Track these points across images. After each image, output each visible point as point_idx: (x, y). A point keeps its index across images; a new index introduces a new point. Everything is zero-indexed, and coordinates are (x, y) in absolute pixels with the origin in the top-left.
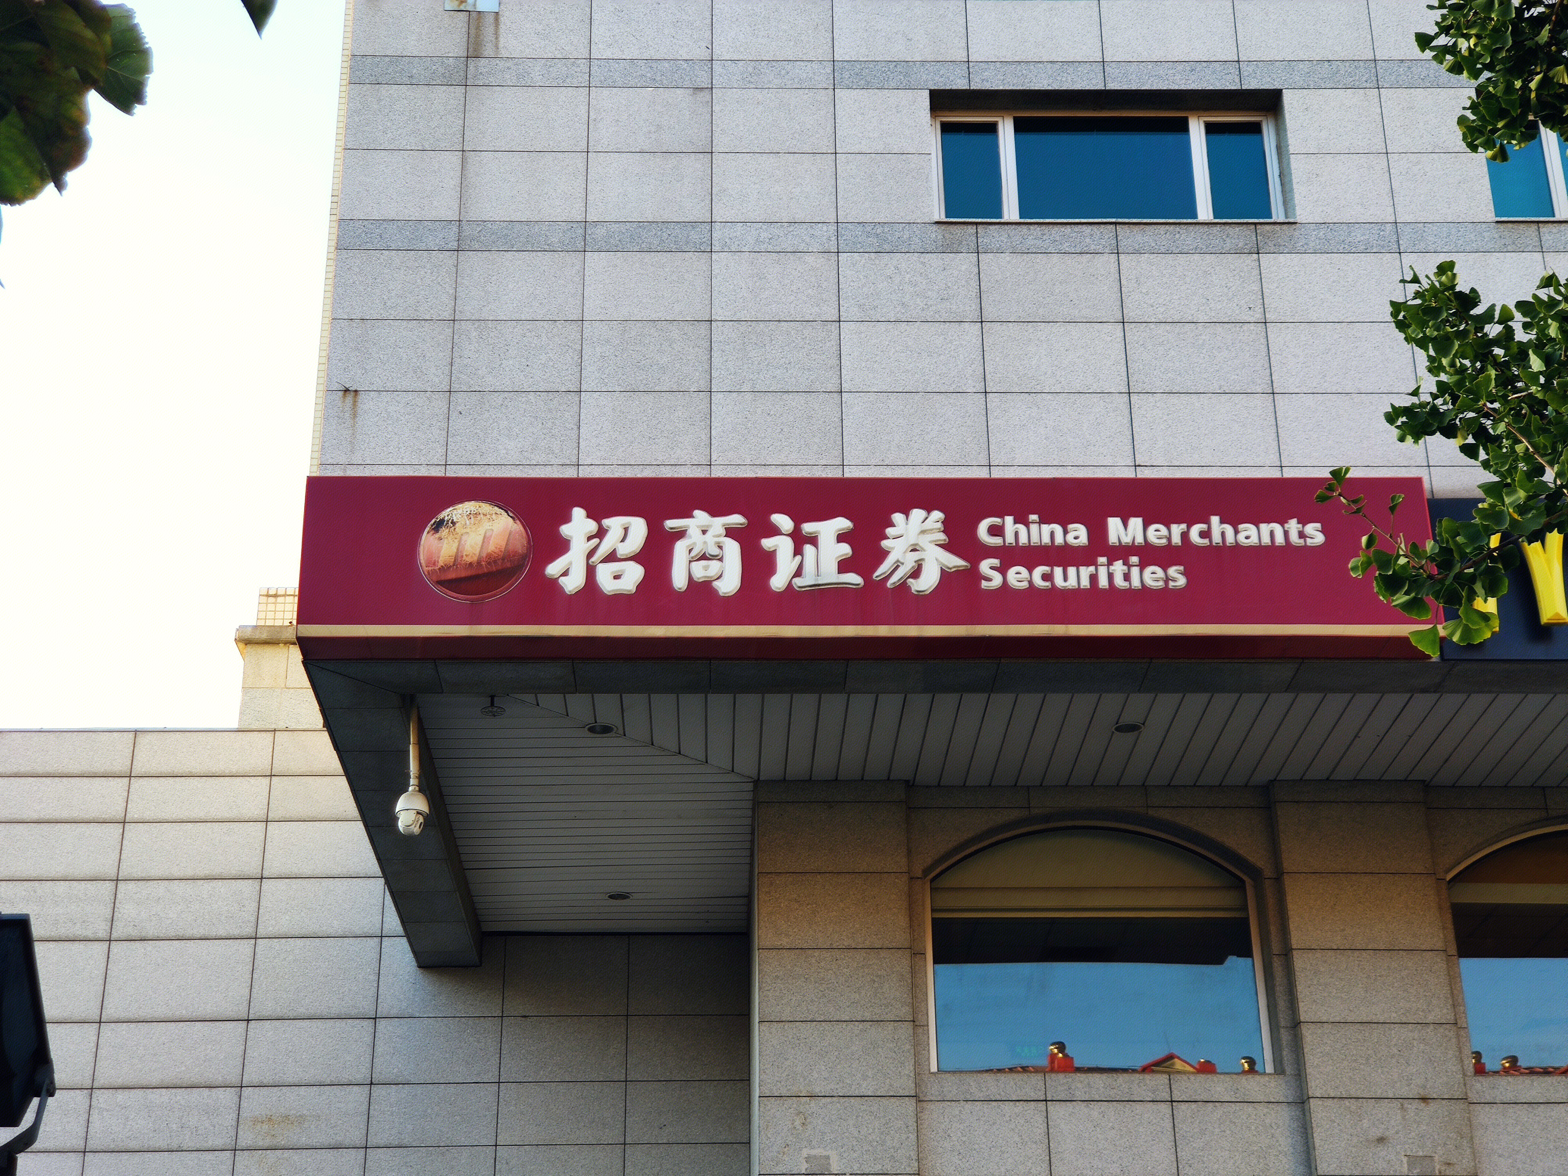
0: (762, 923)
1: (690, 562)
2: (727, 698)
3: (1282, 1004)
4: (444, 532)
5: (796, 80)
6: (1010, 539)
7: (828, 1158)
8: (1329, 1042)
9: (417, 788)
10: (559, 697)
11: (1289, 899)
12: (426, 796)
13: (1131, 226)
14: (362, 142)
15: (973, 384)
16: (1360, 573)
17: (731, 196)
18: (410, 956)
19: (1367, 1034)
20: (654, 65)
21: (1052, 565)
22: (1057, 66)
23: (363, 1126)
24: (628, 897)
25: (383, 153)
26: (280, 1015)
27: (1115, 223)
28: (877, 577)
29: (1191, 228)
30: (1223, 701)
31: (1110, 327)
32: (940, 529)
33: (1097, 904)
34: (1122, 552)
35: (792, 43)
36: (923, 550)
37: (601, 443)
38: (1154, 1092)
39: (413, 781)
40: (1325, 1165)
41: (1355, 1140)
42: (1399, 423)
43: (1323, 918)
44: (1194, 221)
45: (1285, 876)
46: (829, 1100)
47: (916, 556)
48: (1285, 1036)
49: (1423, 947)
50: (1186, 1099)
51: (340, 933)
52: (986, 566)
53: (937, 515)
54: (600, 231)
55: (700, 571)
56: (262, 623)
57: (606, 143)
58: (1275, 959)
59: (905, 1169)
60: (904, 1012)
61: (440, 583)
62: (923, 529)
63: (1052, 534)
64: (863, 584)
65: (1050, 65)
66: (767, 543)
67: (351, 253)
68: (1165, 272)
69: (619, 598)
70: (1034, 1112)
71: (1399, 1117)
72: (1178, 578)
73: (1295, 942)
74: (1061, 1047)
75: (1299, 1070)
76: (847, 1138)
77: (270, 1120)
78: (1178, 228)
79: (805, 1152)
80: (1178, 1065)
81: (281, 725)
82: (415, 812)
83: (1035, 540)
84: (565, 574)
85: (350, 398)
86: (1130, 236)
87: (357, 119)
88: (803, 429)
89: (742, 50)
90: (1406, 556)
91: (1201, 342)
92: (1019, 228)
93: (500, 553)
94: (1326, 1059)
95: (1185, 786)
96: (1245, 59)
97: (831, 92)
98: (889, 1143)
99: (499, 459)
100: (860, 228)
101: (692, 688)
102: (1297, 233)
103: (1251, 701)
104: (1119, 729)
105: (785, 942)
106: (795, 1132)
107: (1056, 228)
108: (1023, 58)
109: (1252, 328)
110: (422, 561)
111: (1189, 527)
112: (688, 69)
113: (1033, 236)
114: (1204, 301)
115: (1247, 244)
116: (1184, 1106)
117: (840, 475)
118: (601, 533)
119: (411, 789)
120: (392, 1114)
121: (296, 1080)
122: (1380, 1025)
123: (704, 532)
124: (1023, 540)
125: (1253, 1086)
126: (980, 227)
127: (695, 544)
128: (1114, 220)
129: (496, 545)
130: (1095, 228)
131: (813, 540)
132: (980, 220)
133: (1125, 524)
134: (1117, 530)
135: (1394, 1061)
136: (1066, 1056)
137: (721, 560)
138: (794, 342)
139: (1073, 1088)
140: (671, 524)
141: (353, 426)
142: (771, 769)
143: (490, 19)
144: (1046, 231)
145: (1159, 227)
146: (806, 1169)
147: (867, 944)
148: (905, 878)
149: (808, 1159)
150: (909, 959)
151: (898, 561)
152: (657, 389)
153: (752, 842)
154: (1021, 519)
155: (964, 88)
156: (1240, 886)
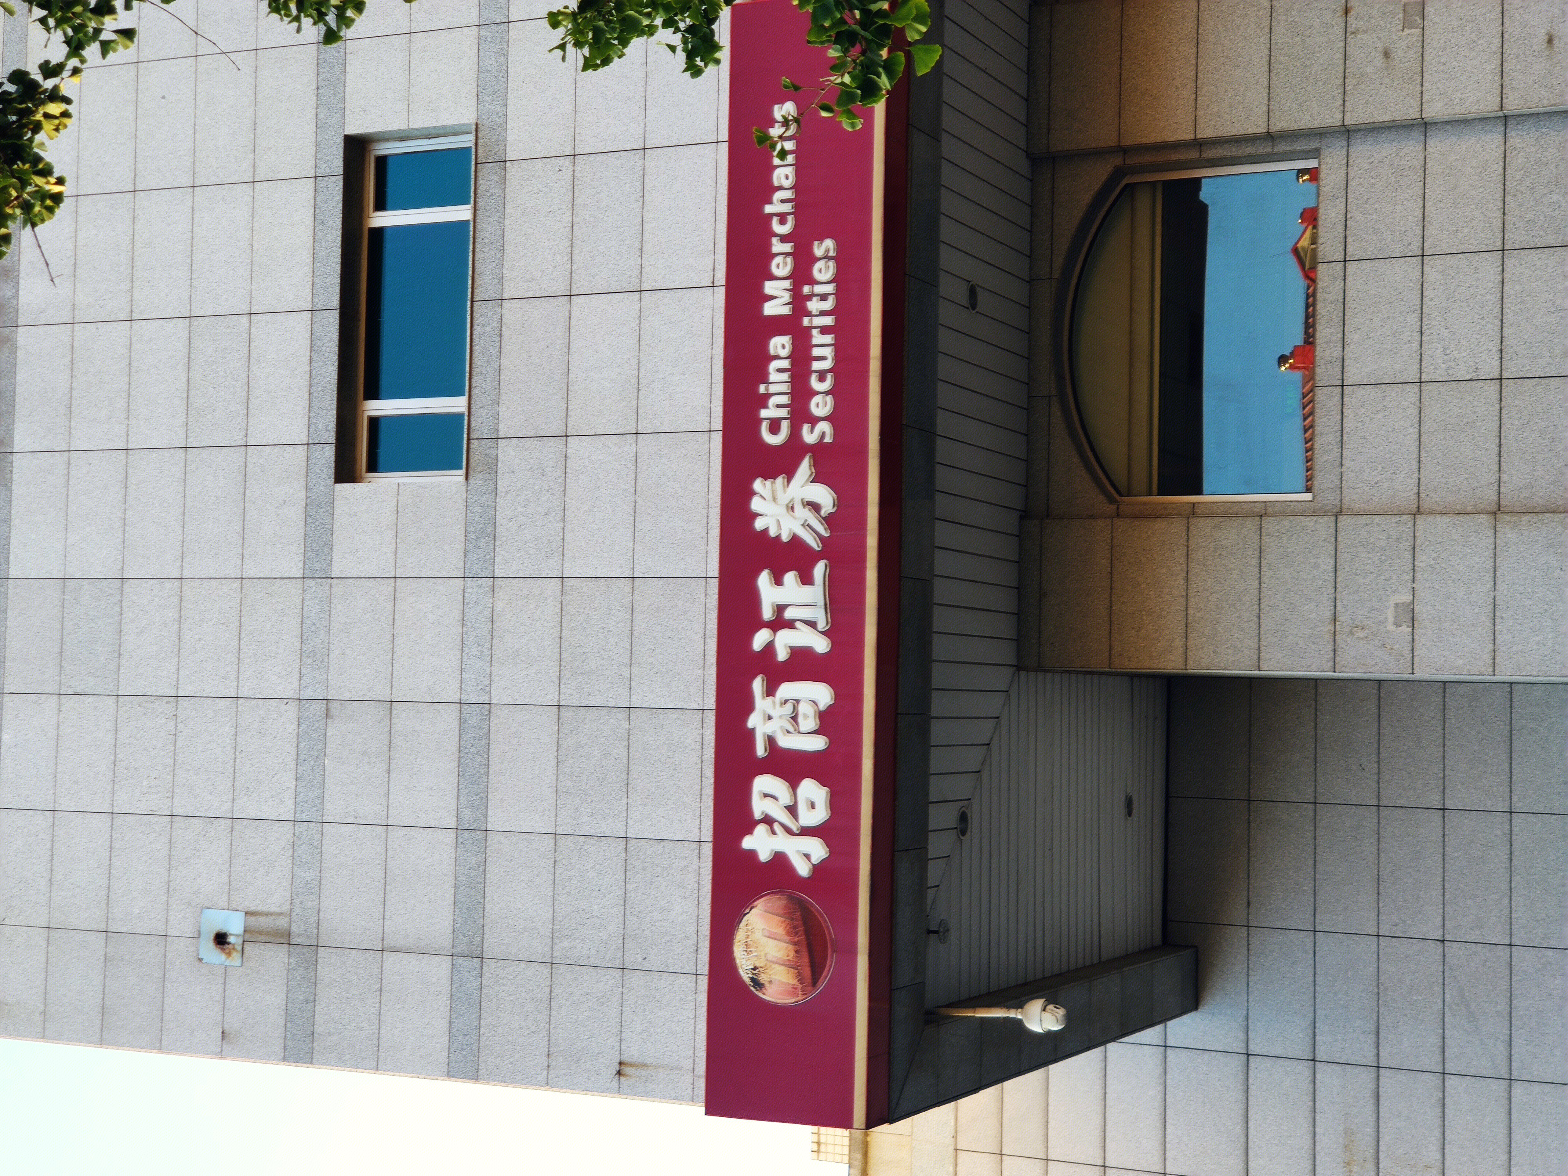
0: (1160, 666)
1: (799, 733)
2: (935, 697)
3: (1249, 150)
4: (763, 978)
5: (322, 616)
6: (783, 413)
7: (1397, 605)
8: (1288, 104)
9: (1020, 1010)
10: (931, 865)
11: (1144, 141)
12: (1026, 1003)
13: (475, 286)
14: (371, 1052)
15: (628, 446)
16: (858, 121)
17: (434, 683)
18: (1186, 1018)
19: (1281, 67)
20: (302, 757)
21: (810, 372)
22: (315, 356)
23: (1357, 1070)
24: (1131, 797)
25: (382, 1031)
26: (1242, 1151)
27: (472, 302)
28: (819, 547)
29: (478, 227)
30: (948, 203)
31: (574, 309)
32: (772, 483)
33: (1146, 330)
34: (799, 301)
35: (285, 619)
36: (792, 500)
37: (679, 818)
38: (1335, 279)
39: (1012, 1014)
40: (1411, 111)
41: (1386, 80)
42: (702, 64)
43: (1165, 107)
44: (472, 223)
45: (1122, 144)
46: (1338, 603)
47: (798, 507)
48: (1282, 147)
49: (1195, 9)
50: (1343, 247)
51: (1161, 1088)
52: (809, 437)
53: (758, 485)
54: (467, 814)
55: (809, 722)
56: (846, 1159)
57: (378, 807)
58: (1204, 155)
59: (1409, 528)
60: (1251, 525)
61: (815, 981)
62: (772, 499)
63: (780, 370)
64: (825, 561)
65: (314, 364)
66: (782, 655)
67: (482, 1066)
68: (522, 254)
69: (834, 803)
70: (1353, 397)
71: (1365, 36)
72: (825, 247)
73: (1189, 136)
74: (1282, 360)
75: (1316, 134)
76: (1377, 585)
77: (1348, 1164)
78: (478, 240)
79: (1391, 627)
80: (1304, 243)
81: (949, 1141)
82: (1043, 1012)
83: (785, 388)
84: (807, 857)
85: (627, 1070)
86: (485, 287)
87: (348, 1057)
88: (669, 616)
89: (290, 669)
90: (843, 75)
91: (592, 219)
92: (474, 397)
93: (787, 922)
94: (1305, 108)
95: (1031, 241)
96: (313, 171)
97: (335, 581)
98: (1383, 543)
99: (691, 921)
100: (470, 555)
101: (924, 731)
102: (487, 123)
103: (949, 176)
104: (973, 306)
105: (1179, 643)
106: (1370, 637)
107: (475, 360)
108: (306, 389)
109: (579, 168)
110: (793, 1000)
111: (776, 235)
112: (307, 723)
113: (482, 383)
114: (551, 215)
115: (496, 173)
116: (1350, 249)
117: (716, 581)
118: (768, 820)
119: (1020, 1017)
120: (1345, 1040)
121: (1308, 1137)
122: (1273, 54)
123: (770, 718)
124: (785, 400)
125: (1331, 179)
126: (473, 436)
127: (781, 727)
128: (469, 303)
129: (777, 926)
130: (476, 322)
131: (780, 609)
132: (465, 436)
133: (771, 298)
134: (777, 306)
135: (1308, 40)
136: (1292, 355)
137: (798, 701)
138: (581, 624)
139: (1330, 359)
140: (761, 751)
141: (656, 1067)
142: (1005, 653)
143: (252, 919)
144: (478, 370)
145: (477, 259)
146: (1408, 627)
147: (1183, 561)
148: (1118, 522)
149: (1398, 625)
150: (1199, 519)
151: (803, 525)
152: (625, 761)
153: (1078, 673)
154: (762, 402)
155: (334, 449)
156: (1131, 188)
